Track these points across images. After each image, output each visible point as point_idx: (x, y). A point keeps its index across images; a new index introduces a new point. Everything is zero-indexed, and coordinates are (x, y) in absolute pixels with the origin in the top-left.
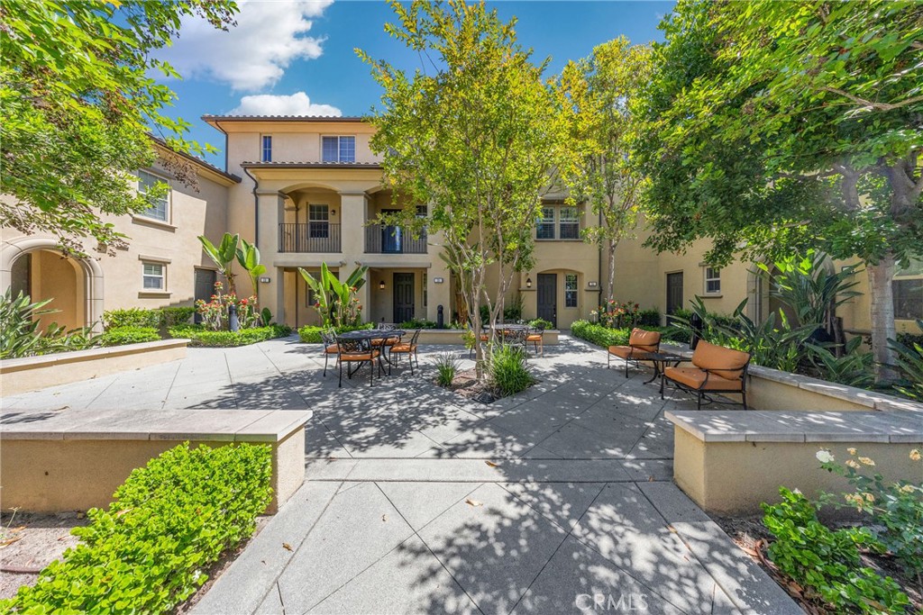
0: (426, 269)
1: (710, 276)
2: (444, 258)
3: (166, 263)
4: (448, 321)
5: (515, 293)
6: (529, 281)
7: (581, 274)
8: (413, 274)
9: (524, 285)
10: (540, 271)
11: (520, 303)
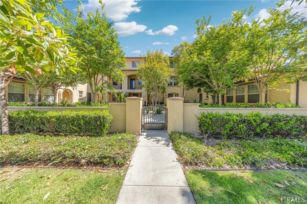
0: (141, 93)
1: (207, 95)
2: (146, 91)
3: (83, 92)
4: (146, 105)
5: (163, 98)
6: (166, 95)
7: (179, 94)
8: (138, 94)
9: (165, 97)
10: (169, 93)
11: (164, 100)
